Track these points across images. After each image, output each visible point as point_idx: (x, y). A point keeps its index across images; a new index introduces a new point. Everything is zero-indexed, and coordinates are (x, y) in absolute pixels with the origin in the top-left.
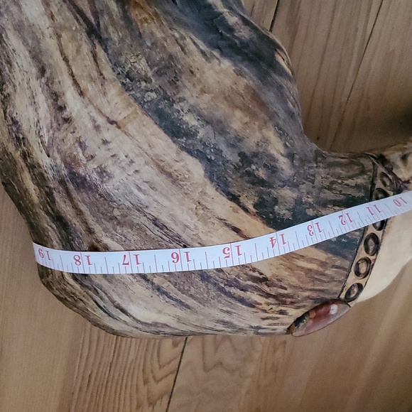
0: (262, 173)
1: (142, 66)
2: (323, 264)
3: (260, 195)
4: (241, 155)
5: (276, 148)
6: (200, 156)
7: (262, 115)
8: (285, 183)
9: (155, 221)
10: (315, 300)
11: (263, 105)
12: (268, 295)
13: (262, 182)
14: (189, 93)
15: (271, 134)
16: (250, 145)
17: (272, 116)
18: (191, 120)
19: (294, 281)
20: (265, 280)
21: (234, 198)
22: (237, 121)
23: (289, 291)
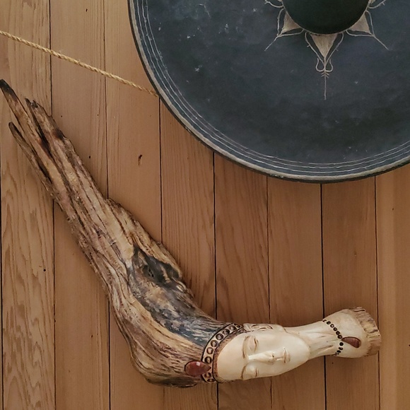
0: (166, 315)
1: (138, 290)
2: (191, 346)
3: (166, 321)
4: (160, 310)
5: (171, 308)
6: (150, 311)
7: (166, 299)
8: (175, 319)
9: (143, 331)
10: (190, 358)
11: (166, 296)
12: (172, 354)
13: (166, 318)
14: (148, 295)
15: (169, 304)
16: (162, 307)
17: (170, 300)
18: (148, 301)
19: (180, 350)
20: (170, 348)
21: (159, 322)
22: (159, 301)
23: (178, 353)
